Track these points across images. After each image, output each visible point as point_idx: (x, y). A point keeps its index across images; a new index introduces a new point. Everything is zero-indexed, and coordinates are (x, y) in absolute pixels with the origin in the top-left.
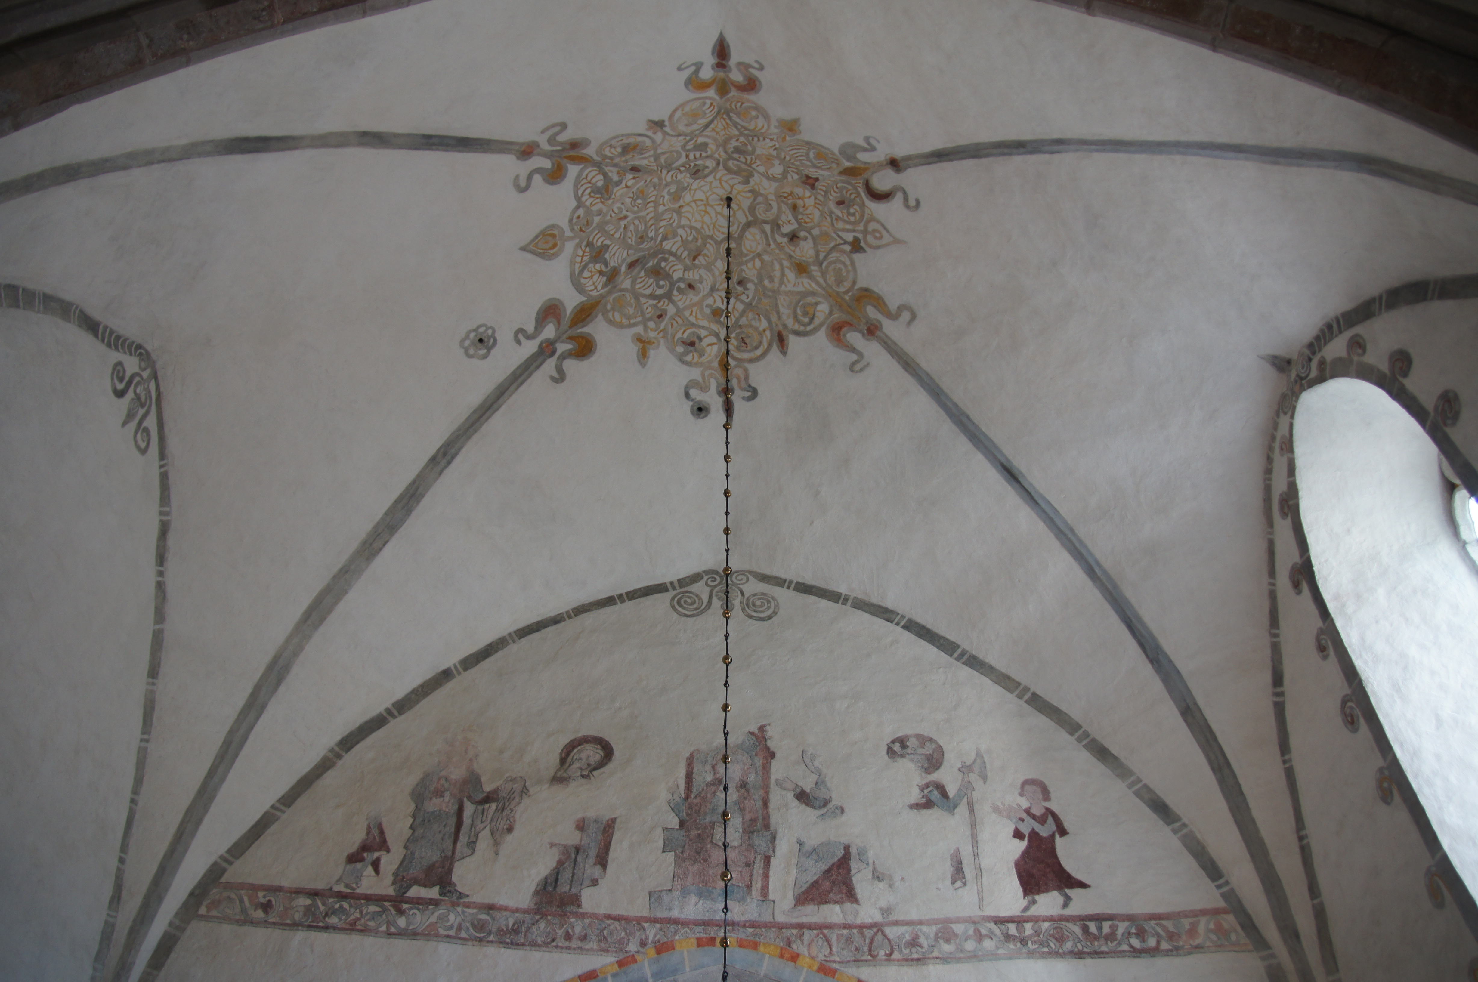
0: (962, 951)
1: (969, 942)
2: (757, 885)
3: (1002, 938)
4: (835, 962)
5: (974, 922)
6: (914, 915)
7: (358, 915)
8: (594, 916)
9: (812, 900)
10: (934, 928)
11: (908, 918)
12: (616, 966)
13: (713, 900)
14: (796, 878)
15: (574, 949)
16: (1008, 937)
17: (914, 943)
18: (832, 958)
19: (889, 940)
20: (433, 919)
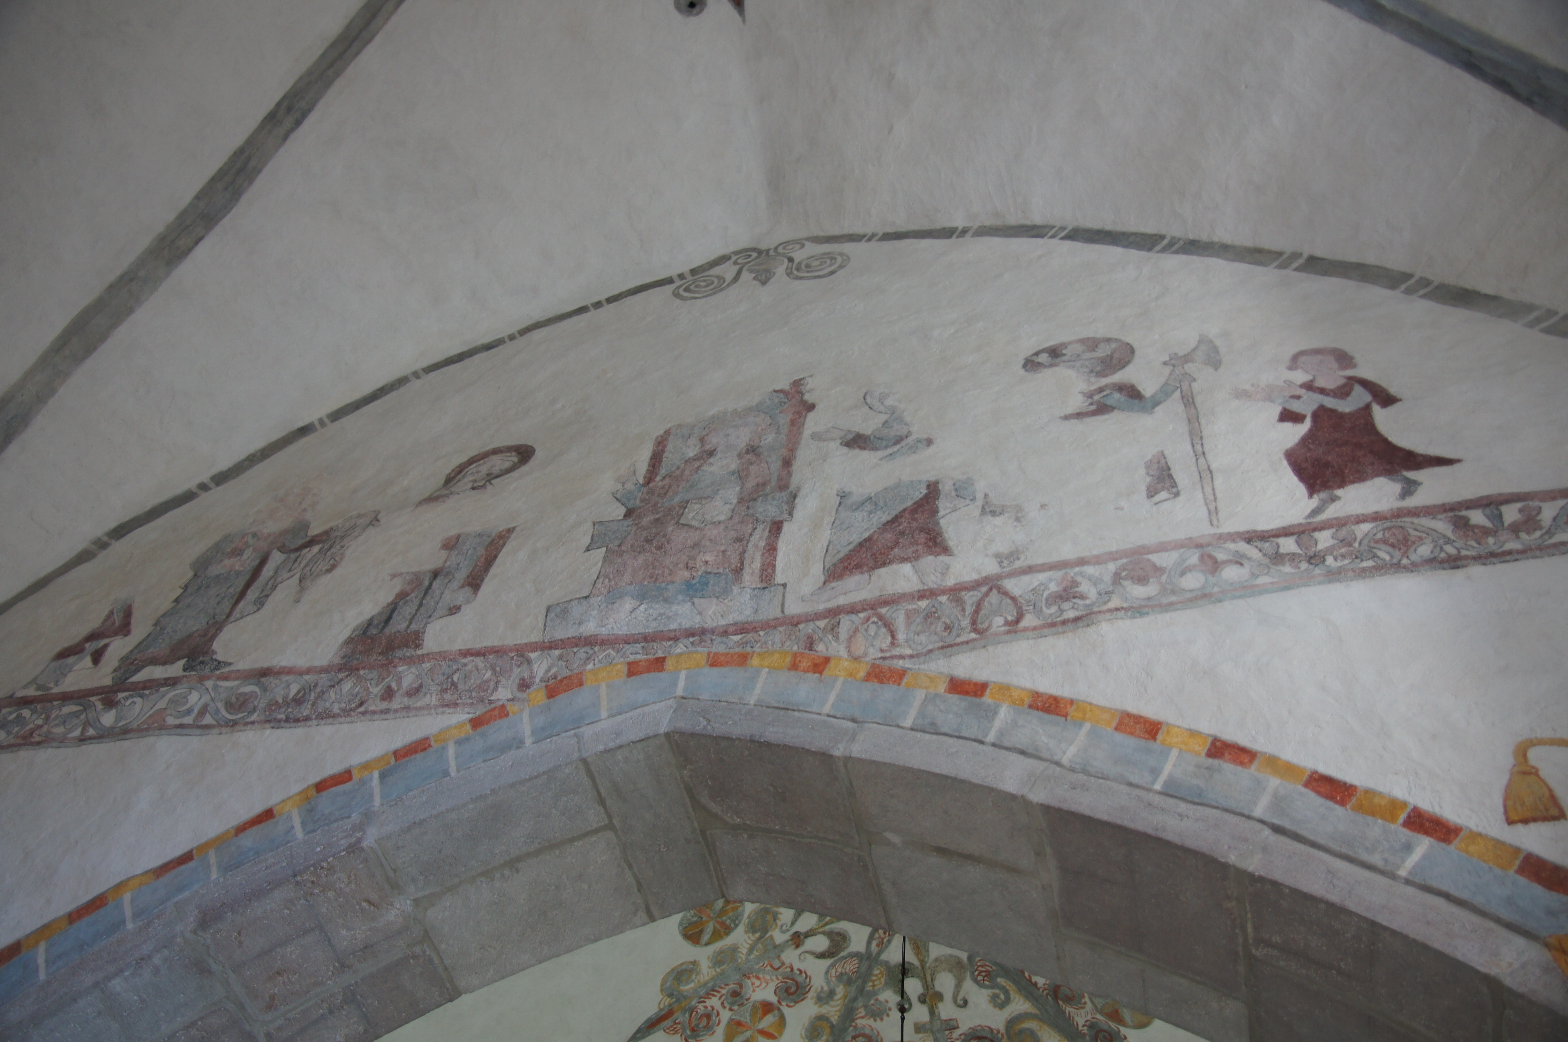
0: (1173, 592)
1: (1189, 576)
2: (754, 563)
3: (1266, 561)
4: (902, 657)
5: (1199, 546)
6: (1068, 552)
7: (40, 722)
8: (442, 656)
9: (859, 567)
10: (1112, 567)
11: (1054, 558)
12: (469, 727)
13: (666, 600)
14: (830, 542)
15: (396, 711)
16: (1278, 558)
17: (1068, 593)
18: (897, 651)
19: (1013, 599)
20: (161, 704)
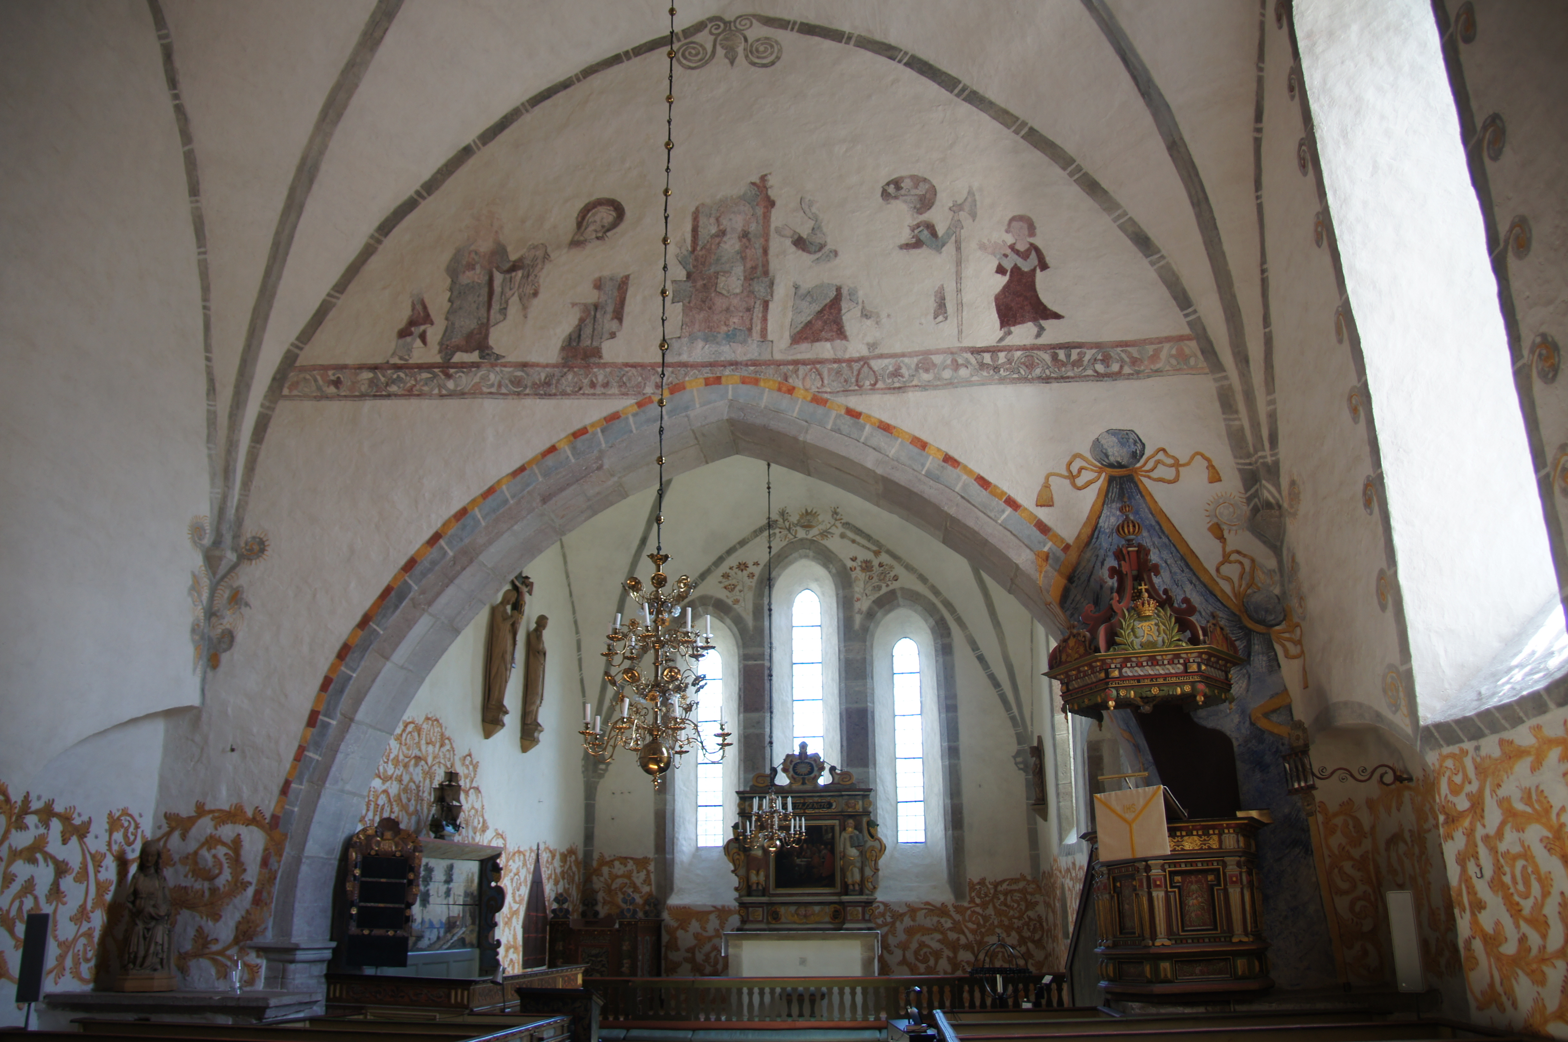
0: (939, 379)
1: (946, 371)
2: (757, 328)
3: (977, 367)
4: (826, 392)
5: (952, 353)
6: (898, 349)
7: (413, 382)
8: (613, 365)
9: (806, 339)
10: (915, 360)
11: (892, 351)
12: (636, 407)
13: (717, 343)
14: (792, 320)
15: (599, 395)
16: (982, 366)
17: (896, 374)
18: (824, 389)
19: (874, 372)
20: (477, 379)
